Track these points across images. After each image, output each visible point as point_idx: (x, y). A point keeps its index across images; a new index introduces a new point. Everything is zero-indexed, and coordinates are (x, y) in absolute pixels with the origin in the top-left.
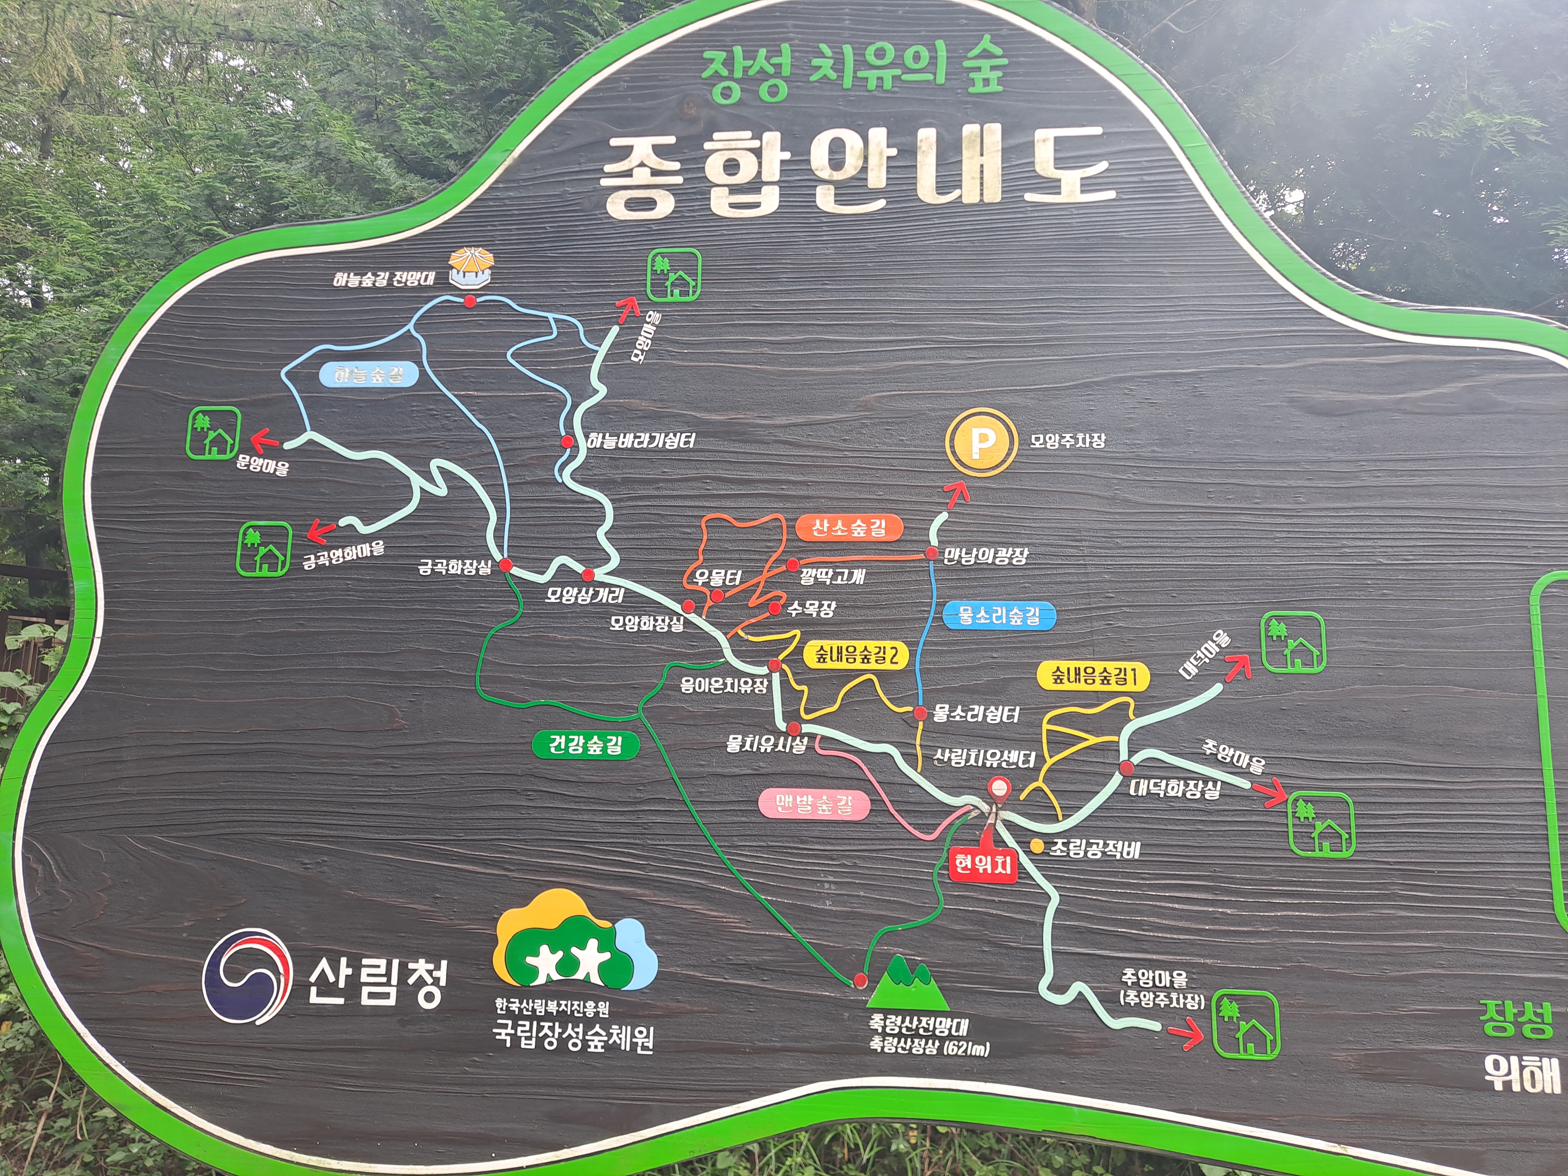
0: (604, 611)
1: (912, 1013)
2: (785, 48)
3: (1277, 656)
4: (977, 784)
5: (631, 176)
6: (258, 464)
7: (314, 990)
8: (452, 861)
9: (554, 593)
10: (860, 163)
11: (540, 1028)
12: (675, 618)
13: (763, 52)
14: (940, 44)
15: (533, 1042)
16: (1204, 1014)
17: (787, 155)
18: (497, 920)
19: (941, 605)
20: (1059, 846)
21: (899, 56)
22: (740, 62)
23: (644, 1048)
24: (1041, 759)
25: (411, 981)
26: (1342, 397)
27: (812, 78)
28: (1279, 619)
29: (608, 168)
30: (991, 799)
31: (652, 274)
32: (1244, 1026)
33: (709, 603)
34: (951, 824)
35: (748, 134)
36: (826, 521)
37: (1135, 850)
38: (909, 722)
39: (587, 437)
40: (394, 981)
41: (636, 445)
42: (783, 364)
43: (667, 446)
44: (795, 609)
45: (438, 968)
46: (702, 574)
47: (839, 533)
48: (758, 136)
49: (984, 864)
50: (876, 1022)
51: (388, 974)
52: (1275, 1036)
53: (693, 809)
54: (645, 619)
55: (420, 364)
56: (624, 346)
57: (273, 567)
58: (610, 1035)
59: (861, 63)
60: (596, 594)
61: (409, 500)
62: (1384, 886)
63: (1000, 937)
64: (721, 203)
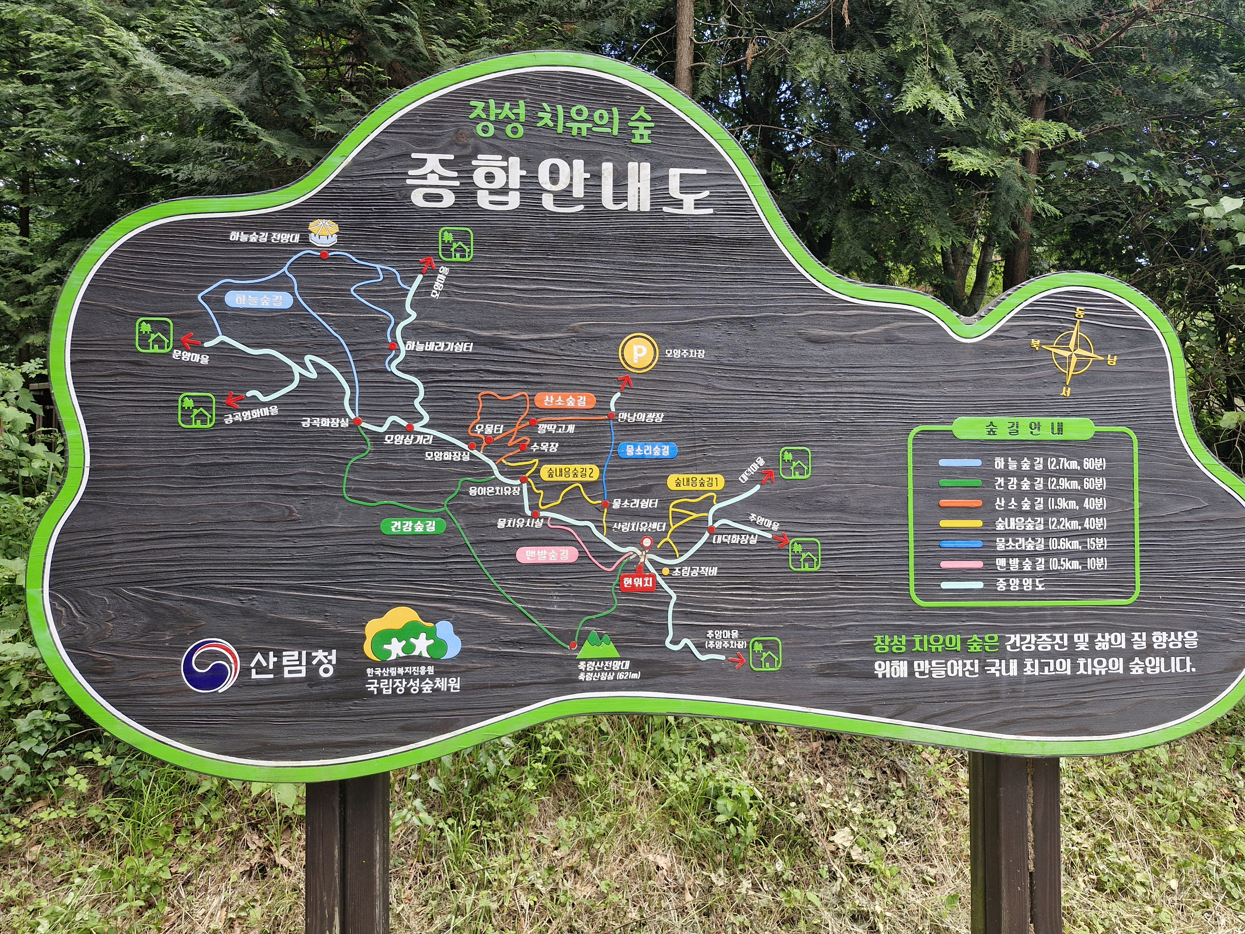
0: (420, 450)
1: (600, 660)
2: (522, 103)
3: (787, 470)
4: (635, 541)
5: (426, 179)
6: (187, 356)
7: (254, 671)
8: (335, 594)
9: (389, 438)
10: (568, 182)
11: (394, 683)
12: (464, 453)
13: (507, 105)
14: (615, 110)
15: (390, 690)
16: (745, 651)
17: (524, 173)
18: (365, 626)
19: (617, 445)
20: (677, 571)
21: (591, 116)
22: (493, 111)
23: (455, 689)
24: (668, 526)
25: (314, 662)
26: (824, 333)
27: (538, 125)
28: (789, 451)
29: (411, 172)
30: (642, 548)
31: (442, 243)
32: (765, 655)
33: (485, 444)
34: (621, 562)
35: (500, 157)
36: (552, 397)
38: (599, 510)
39: (405, 343)
40: (304, 663)
41: (436, 350)
42: (524, 303)
43: (456, 351)
44: (535, 447)
45: (330, 654)
46: (480, 427)
47: (560, 404)
48: (506, 159)
49: (638, 582)
50: (582, 665)
51: (300, 659)
52: (779, 659)
53: (478, 560)
54: (446, 453)
55: (293, 294)
56: (426, 287)
57: (204, 422)
58: (435, 684)
59: (568, 118)
60: (415, 439)
61: (292, 381)
62: (832, 584)
63: (646, 618)
64: (484, 200)
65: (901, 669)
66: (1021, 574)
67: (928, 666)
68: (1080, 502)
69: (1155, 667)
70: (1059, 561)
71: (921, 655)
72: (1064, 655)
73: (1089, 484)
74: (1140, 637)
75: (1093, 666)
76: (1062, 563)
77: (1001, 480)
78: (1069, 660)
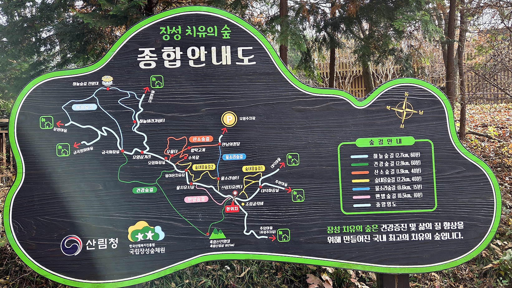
0: (146, 161)
1: (218, 239)
2: (179, 27)
3: (290, 163)
4: (230, 193)
5: (145, 58)
6: (59, 130)
8: (116, 217)
9: (135, 157)
10: (199, 55)
11: (140, 250)
12: (163, 161)
13: (174, 28)
14: (215, 27)
15: (139, 253)
16: (275, 234)
17: (182, 53)
19: (222, 155)
20: (247, 204)
21: (206, 30)
22: (169, 30)
23: (163, 252)
24: (243, 187)
25: (110, 243)
26: (302, 108)
27: (186, 34)
28: (290, 155)
29: (139, 56)
30: (233, 195)
31: (152, 82)
32: (283, 236)
33: (171, 157)
34: (226, 201)
35: (172, 48)
36: (196, 138)
37: (262, 203)
38: (216, 181)
39: (139, 121)
40: (106, 243)
41: (151, 122)
42: (184, 102)
43: (158, 122)
44: (190, 157)
45: (116, 240)
46: (168, 151)
47: (199, 140)
48: (174, 48)
49: (232, 209)
50: (211, 242)
51: (104, 242)
52: (289, 237)
53: (170, 202)
54: (156, 162)
55: (97, 104)
56: (146, 99)
57: (66, 154)
58: (155, 250)
59: (198, 31)
60: (144, 157)
61: (98, 137)
62: (310, 207)
63: (235, 223)
64: (167, 64)
65: (339, 240)
66: (386, 200)
67: (349, 238)
68: (410, 171)
69: (445, 237)
70: (402, 195)
71: (346, 234)
72: (406, 232)
73: (414, 163)
74: (438, 224)
75: (418, 237)
76: (403, 195)
77: (376, 163)
78: (408, 235)
